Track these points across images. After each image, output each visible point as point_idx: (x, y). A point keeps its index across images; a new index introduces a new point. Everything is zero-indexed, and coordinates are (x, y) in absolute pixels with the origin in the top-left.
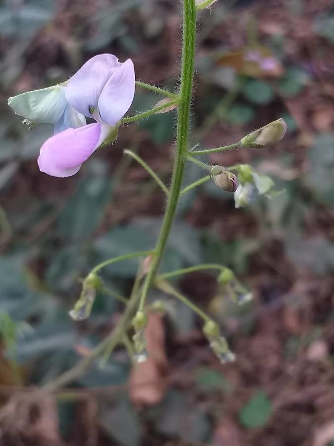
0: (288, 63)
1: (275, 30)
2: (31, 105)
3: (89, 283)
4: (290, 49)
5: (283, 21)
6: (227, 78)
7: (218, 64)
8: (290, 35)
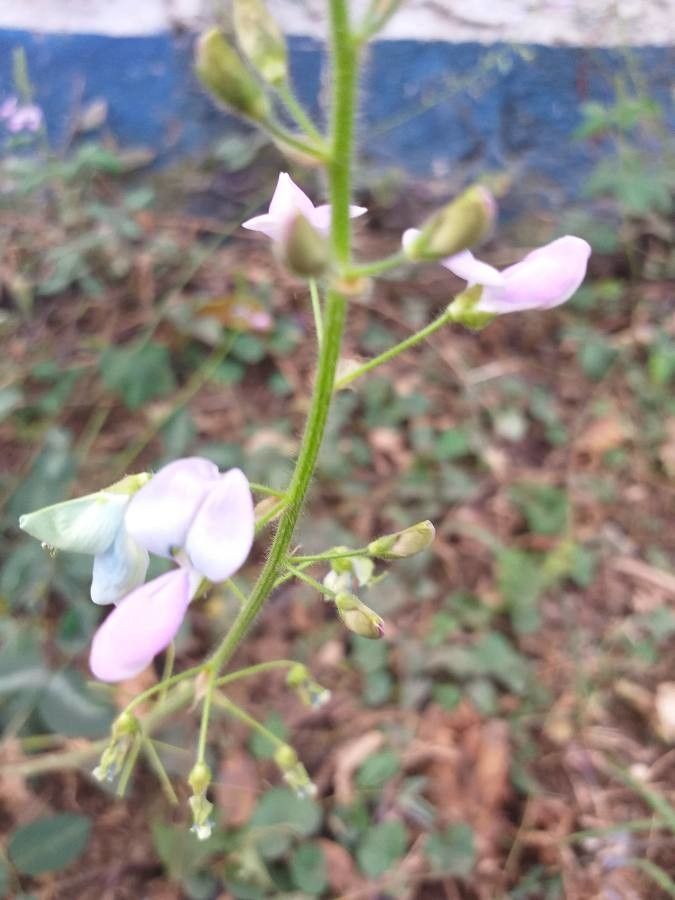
0: (277, 315)
1: (260, 276)
2: (59, 527)
3: (120, 729)
4: (278, 299)
5: (268, 265)
6: (210, 330)
7: (200, 314)
8: (277, 283)
